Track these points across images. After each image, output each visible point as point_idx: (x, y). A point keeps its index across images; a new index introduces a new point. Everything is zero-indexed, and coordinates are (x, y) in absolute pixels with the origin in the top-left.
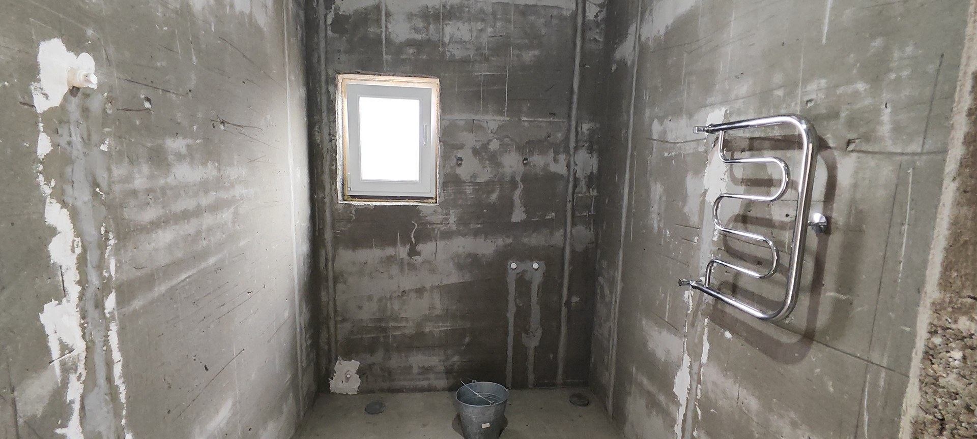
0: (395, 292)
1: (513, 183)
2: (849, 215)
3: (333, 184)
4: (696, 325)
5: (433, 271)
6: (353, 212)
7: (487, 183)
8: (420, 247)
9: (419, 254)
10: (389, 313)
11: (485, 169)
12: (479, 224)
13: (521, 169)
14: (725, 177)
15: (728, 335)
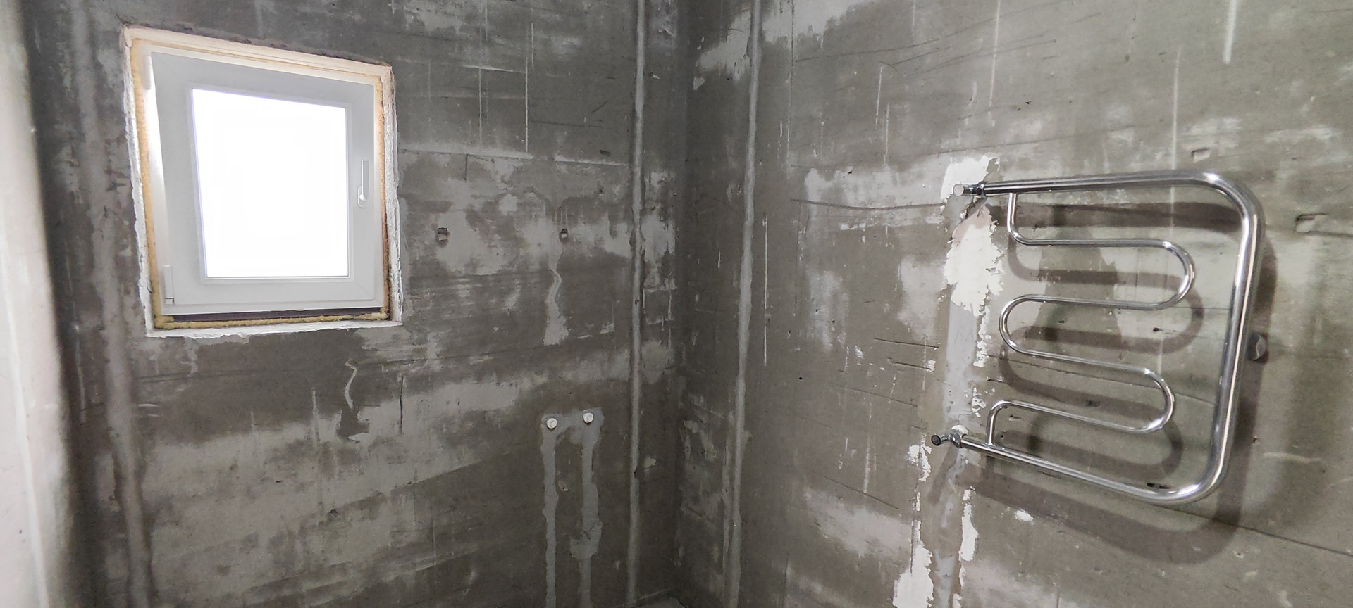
0: (313, 516)
1: (545, 276)
2: (1311, 331)
3: (127, 292)
4: (941, 499)
5: (396, 459)
6: (193, 357)
7: (498, 277)
8: (364, 415)
9: (363, 428)
10: (299, 566)
11: (493, 249)
12: (485, 354)
13: (559, 249)
14: (999, 266)
15: (1023, 515)
